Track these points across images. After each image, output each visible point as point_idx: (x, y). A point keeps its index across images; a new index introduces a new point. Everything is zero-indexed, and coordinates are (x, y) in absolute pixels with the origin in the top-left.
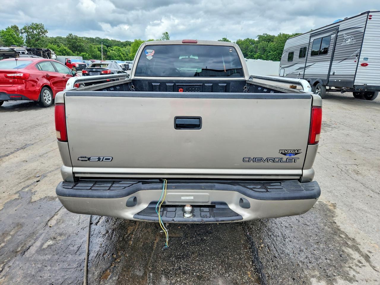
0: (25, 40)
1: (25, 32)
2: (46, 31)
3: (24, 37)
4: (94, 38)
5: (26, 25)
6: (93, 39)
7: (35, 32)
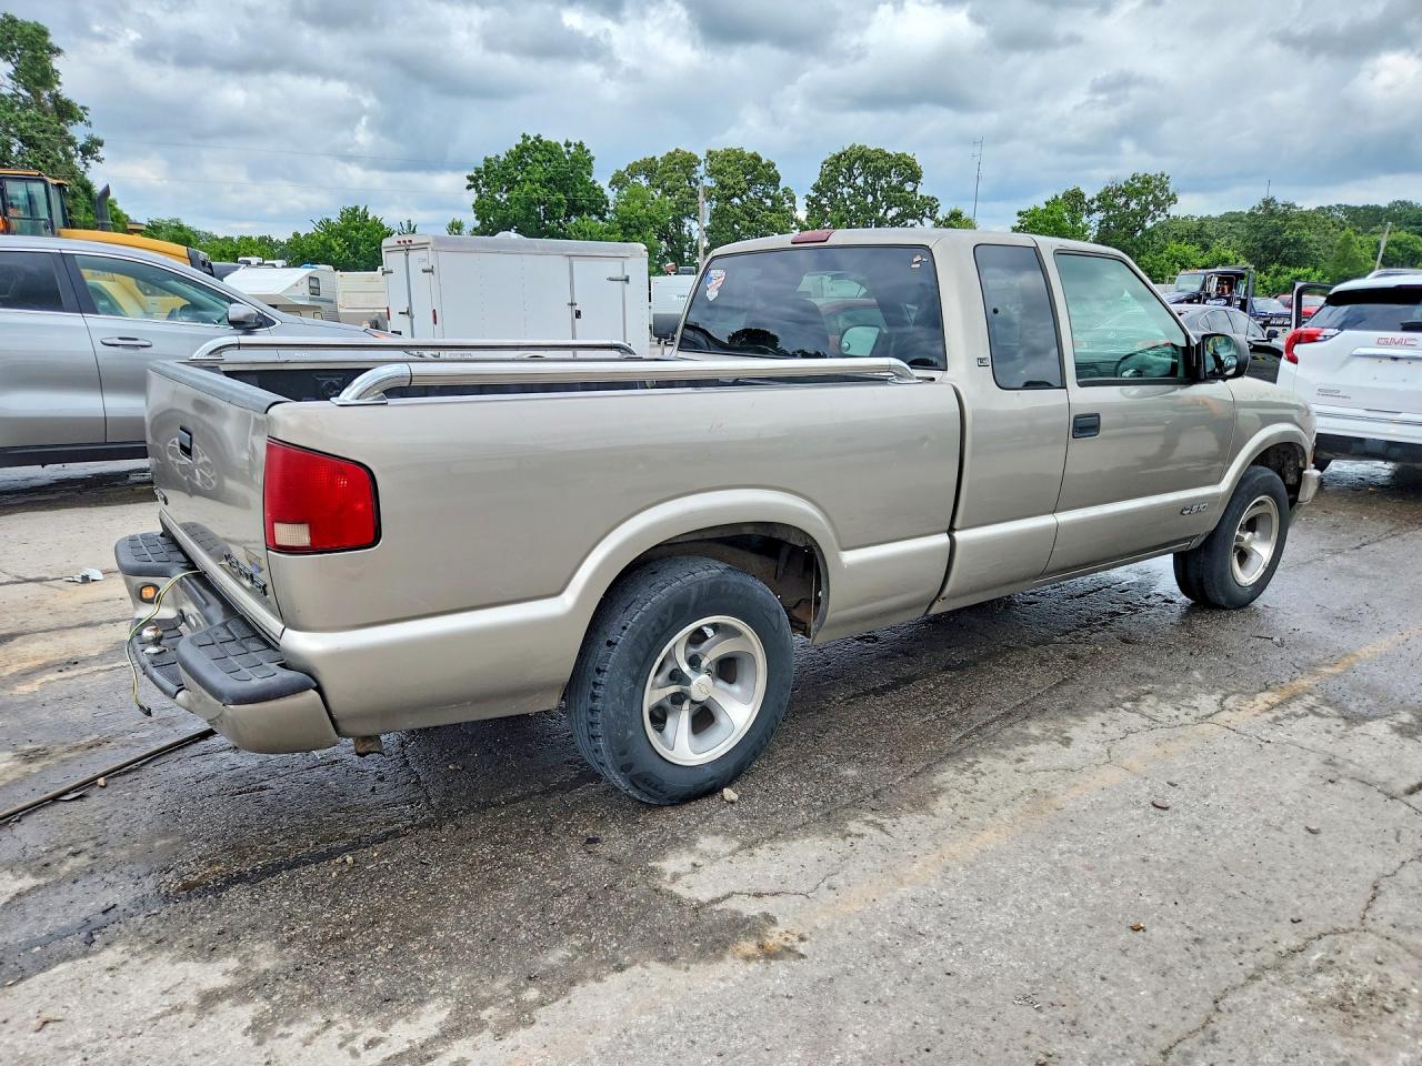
0: (1096, 233)
1: (1099, 209)
2: (1172, 199)
3: (1092, 225)
4: (1384, 204)
5: (1110, 185)
6: (1377, 209)
7: (1133, 205)
